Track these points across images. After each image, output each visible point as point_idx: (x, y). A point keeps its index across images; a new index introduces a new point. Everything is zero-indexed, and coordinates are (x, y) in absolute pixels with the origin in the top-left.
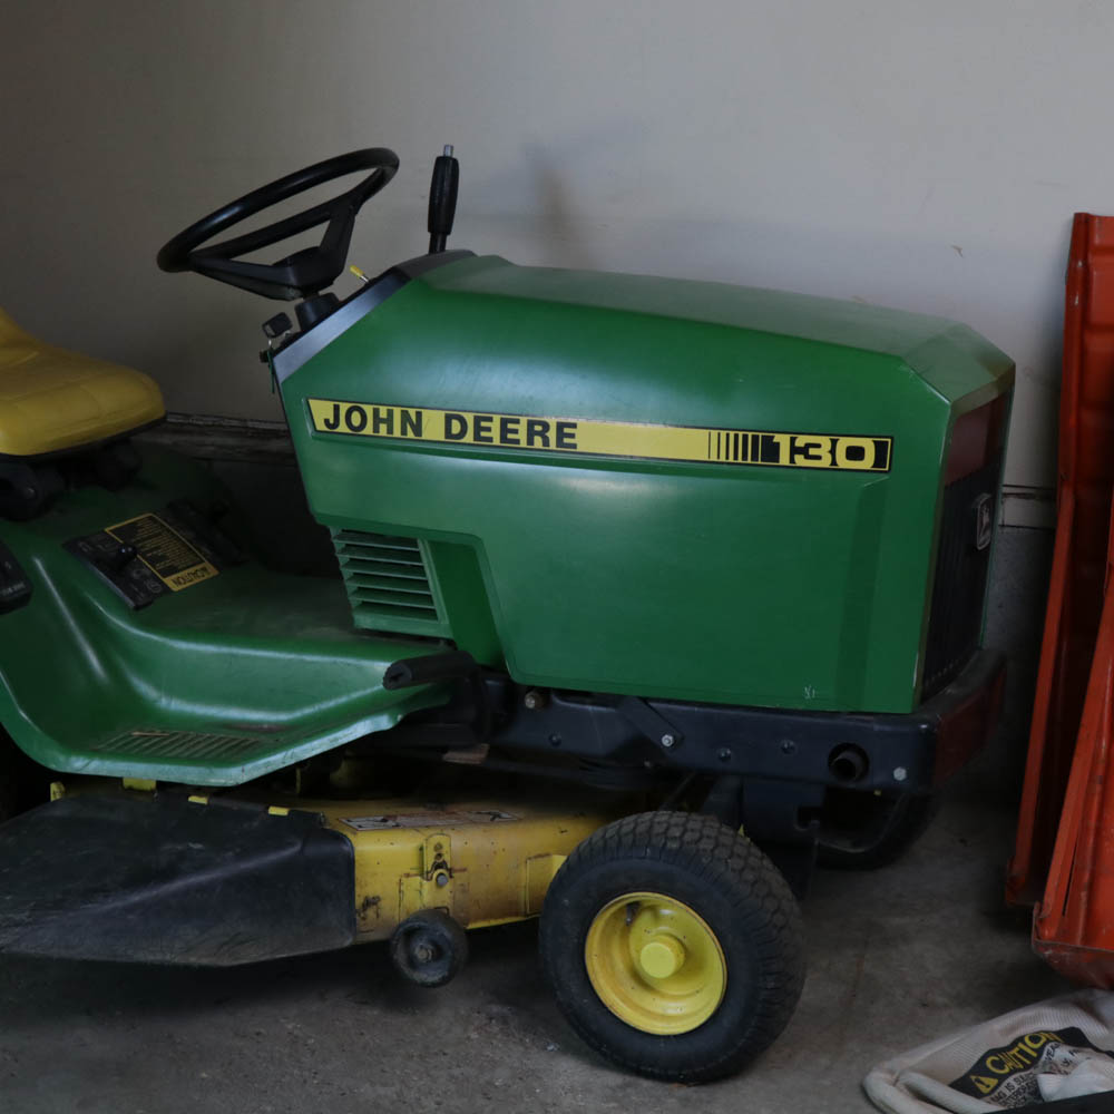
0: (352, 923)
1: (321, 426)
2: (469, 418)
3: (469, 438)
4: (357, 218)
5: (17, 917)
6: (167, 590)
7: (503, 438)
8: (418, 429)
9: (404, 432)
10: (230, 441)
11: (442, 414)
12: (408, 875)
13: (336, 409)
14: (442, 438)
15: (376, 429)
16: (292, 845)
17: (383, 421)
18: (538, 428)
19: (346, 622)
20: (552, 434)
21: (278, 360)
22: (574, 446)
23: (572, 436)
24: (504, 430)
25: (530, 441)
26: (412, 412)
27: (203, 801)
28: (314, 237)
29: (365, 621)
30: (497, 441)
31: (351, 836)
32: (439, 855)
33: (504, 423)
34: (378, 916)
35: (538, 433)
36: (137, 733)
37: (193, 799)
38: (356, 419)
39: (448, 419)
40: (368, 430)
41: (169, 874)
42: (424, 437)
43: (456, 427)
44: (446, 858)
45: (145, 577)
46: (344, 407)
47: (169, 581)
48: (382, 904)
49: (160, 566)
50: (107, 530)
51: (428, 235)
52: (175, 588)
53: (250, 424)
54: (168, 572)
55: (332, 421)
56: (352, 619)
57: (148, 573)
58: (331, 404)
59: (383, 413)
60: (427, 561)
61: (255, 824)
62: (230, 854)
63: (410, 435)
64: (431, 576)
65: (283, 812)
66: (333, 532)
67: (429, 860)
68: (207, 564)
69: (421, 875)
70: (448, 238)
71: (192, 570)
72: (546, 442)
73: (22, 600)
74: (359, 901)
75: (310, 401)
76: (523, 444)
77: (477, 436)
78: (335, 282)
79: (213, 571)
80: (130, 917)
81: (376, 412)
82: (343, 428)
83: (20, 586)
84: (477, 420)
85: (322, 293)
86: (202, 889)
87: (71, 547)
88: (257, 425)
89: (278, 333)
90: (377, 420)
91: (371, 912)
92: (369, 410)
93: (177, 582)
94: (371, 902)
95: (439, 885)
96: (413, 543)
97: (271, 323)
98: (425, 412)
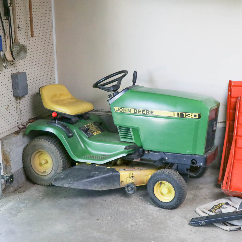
0: (119, 184)
1: (116, 111)
2: (138, 110)
3: (138, 113)
4: (122, 80)
5: (71, 182)
6: (93, 135)
7: (143, 113)
8: (130, 112)
9: (128, 112)
10: (103, 113)
11: (134, 109)
12: (128, 178)
13: (118, 108)
14: (134, 113)
15: (124, 111)
16: (111, 173)
17: (125, 110)
18: (148, 111)
19: (119, 140)
20: (150, 112)
21: (110, 101)
22: (153, 114)
23: (153, 113)
24: (143, 112)
25: (147, 113)
26: (129, 109)
27: (98, 166)
28: (115, 83)
29: (122, 140)
30: (142, 113)
31: (119, 172)
32: (132, 175)
33: (143, 110)
34: (123, 183)
35: (148, 112)
36: (88, 156)
37: (96, 166)
38: (121, 110)
39: (135, 110)
40: (123, 111)
41: (92, 177)
42: (131, 113)
43: (136, 111)
44: (133, 175)
45: (90, 133)
46: (119, 108)
47: (94, 133)
48: (124, 182)
49: (92, 131)
50: (85, 126)
51: (133, 83)
52: (94, 135)
53: (106, 110)
54: (93, 132)
55: (117, 110)
56: (120, 140)
57: (90, 132)
58: (117, 108)
59: (125, 109)
60: (131, 131)
61: (105, 170)
62: (101, 174)
63: (129, 112)
64: (132, 133)
65: (109, 168)
66: (118, 126)
67: (131, 176)
68: (99, 131)
69: (130, 178)
70: (135, 83)
71: (97, 132)
72: (149, 113)
73: (72, 136)
74: (120, 181)
75: (114, 107)
76: (146, 114)
77: (139, 113)
78: (119, 89)
79: (100, 132)
80: (87, 183)
81: (124, 109)
82: (119, 111)
83: (72, 134)
84: (139, 110)
85: (116, 91)
86: (97, 179)
87: (79, 128)
88: (107, 111)
89: (110, 97)
91: (122, 183)
92: (123, 108)
93: (95, 134)
94: (122, 182)
95: (132, 179)
96: (129, 128)
97: (109, 96)
98: (131, 109)
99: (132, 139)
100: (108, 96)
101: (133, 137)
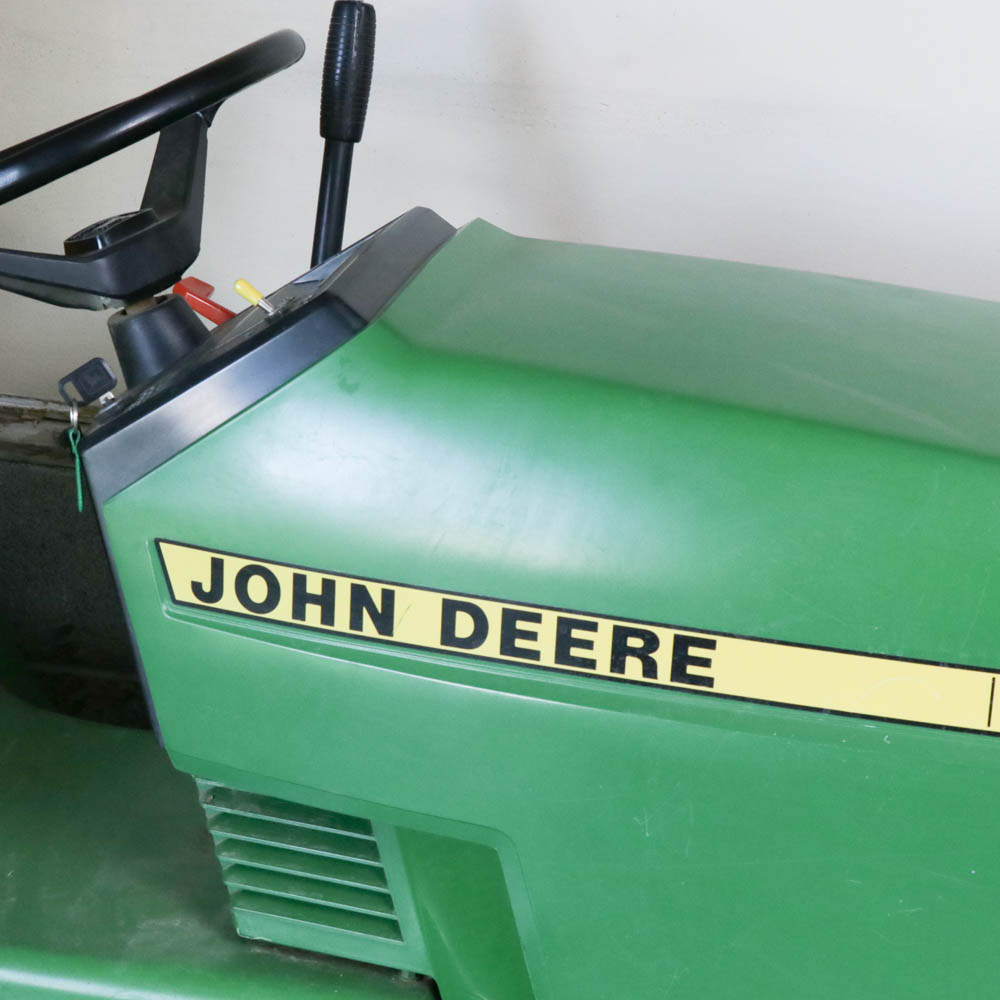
1: (185, 594)
2: (493, 613)
3: (491, 646)
7: (562, 654)
8: (385, 622)
9: (356, 622)
11: (435, 601)
13: (217, 567)
14: (436, 643)
17: (314, 599)
18: (635, 642)
20: (663, 657)
22: (709, 682)
23: (706, 663)
24: (564, 642)
25: (618, 664)
26: (375, 591)
29: (258, 925)
30: (548, 658)
33: (564, 626)
35: (634, 652)
38: (257, 589)
39: (449, 610)
40: (284, 610)
42: (397, 637)
43: (464, 626)
46: (232, 567)
55: (207, 588)
58: (206, 556)
59: (314, 586)
63: (369, 628)
72: (650, 669)
75: (162, 545)
76: (604, 668)
77: (507, 646)
81: (299, 582)
82: (229, 600)
84: (509, 618)
89: (88, 398)
90: (301, 598)
92: (285, 577)
96: (363, 825)
97: (76, 376)
98: (399, 591)
99: (393, 928)
100: (71, 389)
101: (406, 912)
